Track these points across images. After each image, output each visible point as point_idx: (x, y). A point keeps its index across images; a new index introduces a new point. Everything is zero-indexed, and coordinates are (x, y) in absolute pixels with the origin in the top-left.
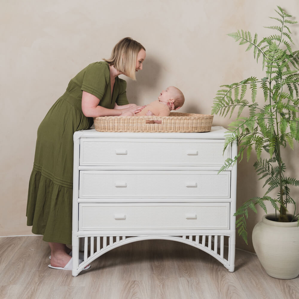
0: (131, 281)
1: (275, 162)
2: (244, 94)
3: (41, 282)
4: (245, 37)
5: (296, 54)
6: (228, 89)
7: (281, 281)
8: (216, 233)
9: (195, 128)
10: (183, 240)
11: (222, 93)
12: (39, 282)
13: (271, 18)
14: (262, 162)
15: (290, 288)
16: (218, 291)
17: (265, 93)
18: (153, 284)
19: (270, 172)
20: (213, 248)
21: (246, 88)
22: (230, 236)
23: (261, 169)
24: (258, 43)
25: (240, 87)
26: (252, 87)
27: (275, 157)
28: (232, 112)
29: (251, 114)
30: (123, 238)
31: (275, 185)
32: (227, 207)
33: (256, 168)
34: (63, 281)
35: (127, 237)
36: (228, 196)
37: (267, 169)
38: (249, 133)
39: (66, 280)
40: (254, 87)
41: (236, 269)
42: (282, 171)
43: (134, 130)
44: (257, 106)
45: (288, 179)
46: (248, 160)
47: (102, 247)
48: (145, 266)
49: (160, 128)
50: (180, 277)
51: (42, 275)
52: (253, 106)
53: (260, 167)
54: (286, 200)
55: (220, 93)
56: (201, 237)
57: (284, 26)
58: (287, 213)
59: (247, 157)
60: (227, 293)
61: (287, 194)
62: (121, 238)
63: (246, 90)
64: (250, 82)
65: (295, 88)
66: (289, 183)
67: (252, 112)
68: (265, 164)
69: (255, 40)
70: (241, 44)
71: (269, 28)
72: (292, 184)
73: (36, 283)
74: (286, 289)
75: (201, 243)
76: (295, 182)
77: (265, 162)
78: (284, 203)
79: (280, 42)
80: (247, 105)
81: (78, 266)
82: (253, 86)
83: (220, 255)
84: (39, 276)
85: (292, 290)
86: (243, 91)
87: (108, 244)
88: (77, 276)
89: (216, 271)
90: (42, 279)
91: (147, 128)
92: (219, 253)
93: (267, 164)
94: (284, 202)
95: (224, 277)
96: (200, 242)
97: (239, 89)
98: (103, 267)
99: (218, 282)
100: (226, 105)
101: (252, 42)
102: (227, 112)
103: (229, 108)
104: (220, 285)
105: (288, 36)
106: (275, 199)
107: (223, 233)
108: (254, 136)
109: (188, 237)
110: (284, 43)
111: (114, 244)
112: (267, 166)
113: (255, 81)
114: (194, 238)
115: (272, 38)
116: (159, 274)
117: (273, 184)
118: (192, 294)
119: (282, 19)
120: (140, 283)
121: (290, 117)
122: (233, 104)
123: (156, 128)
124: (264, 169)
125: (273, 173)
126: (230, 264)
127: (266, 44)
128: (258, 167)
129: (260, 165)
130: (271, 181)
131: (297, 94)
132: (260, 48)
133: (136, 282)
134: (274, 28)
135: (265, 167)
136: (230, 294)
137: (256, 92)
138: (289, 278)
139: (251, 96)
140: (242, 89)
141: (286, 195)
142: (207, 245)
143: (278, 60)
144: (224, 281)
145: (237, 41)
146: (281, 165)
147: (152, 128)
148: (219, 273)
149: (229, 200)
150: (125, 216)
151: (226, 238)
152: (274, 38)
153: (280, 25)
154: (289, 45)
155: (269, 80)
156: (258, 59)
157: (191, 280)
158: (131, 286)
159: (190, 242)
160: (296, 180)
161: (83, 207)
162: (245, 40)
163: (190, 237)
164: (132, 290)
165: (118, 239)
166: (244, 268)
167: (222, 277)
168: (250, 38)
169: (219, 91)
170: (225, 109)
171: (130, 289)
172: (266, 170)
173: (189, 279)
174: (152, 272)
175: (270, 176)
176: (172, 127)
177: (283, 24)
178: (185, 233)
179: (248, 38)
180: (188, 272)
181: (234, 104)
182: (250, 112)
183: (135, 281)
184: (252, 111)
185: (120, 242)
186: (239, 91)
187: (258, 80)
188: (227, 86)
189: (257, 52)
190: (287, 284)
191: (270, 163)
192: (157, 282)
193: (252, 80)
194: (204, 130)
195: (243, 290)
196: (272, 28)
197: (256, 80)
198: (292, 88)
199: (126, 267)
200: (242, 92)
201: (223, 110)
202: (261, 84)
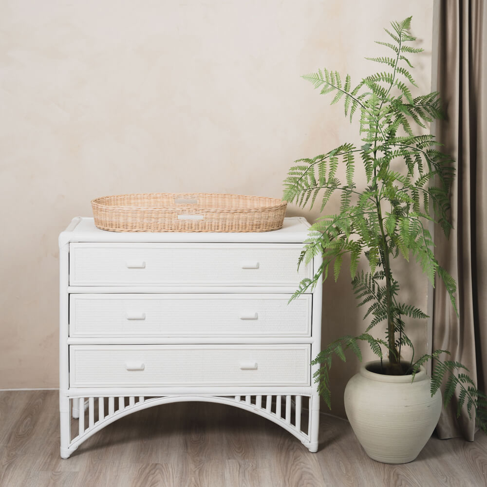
0: (150, 465)
1: (382, 279)
2: (335, 173)
3: (10, 465)
4: (330, 80)
5: (420, 101)
6: (308, 165)
7: (387, 467)
8: (288, 392)
9: (256, 225)
10: (236, 403)
11: (299, 171)
12: (8, 465)
13: (379, 43)
14: (365, 278)
15: (398, 478)
16: (285, 481)
17: (367, 169)
18: (184, 468)
19: (376, 294)
20: (283, 416)
21: (337, 162)
22: (311, 396)
23: (362, 289)
24: (351, 90)
25: (327, 160)
26: (347, 161)
27: (383, 271)
28: (314, 199)
29: (344, 203)
30: (140, 399)
31: (382, 315)
32: (306, 350)
33: (354, 288)
34: (45, 463)
35: (146, 398)
36: (308, 334)
37: (371, 289)
38: (340, 234)
39: (50, 462)
40: (349, 159)
41: (321, 447)
42: (394, 294)
43: (159, 228)
44: (354, 188)
45: (403, 307)
46: (336, 279)
47: (106, 413)
48: (176, 440)
49: (200, 226)
50: (229, 459)
51: (12, 454)
52: (347, 189)
53: (360, 285)
54: (400, 339)
55: (295, 171)
56: (264, 398)
57: (399, 57)
58: (401, 360)
59: (335, 275)
60: (298, 483)
61: (401, 330)
62: (137, 399)
63: (337, 165)
64: (343, 152)
65: (417, 158)
66: (403, 314)
67: (345, 199)
68: (368, 282)
69: (346, 86)
70: (323, 92)
71: (374, 60)
72: (408, 315)
73: (3, 466)
74: (392, 478)
75: (265, 408)
76: (414, 311)
77: (368, 277)
78: (396, 344)
79: (392, 84)
80: (338, 187)
81: (70, 443)
82: (347, 159)
83: (295, 426)
84: (8, 456)
85: (401, 480)
86: (332, 167)
87: (116, 408)
88: (68, 458)
89: (288, 449)
90: (12, 459)
91: (180, 226)
92: (293, 422)
93: (371, 281)
94: (396, 342)
95: (298, 459)
96: (264, 405)
97: (326, 165)
98: (109, 444)
99: (287, 467)
100: (305, 188)
101: (343, 89)
102: (307, 200)
103: (310, 192)
104: (289, 470)
105: (406, 74)
106: (378, 339)
107: (299, 392)
108: (345, 241)
109: (243, 398)
110: (399, 85)
111: (125, 410)
112: (372, 284)
113: (350, 151)
114: (253, 399)
115: (378, 78)
116: (196, 453)
117: (379, 314)
118: (244, 484)
119: (397, 45)
120: (164, 466)
121: (408, 205)
122: (316, 185)
123: (193, 226)
124: (367, 289)
125: (379, 296)
126: (310, 440)
127: (365, 89)
128: (359, 285)
129: (361, 283)
130: (377, 310)
131: (421, 169)
132: (356, 97)
133: (157, 467)
134: (382, 61)
135: (368, 286)
136: (303, 485)
137: (353, 168)
138: (401, 462)
139: (346, 174)
140: (331, 164)
141: (399, 333)
142: (273, 410)
143: (390, 112)
144: (297, 465)
145: (316, 87)
146: (392, 284)
147: (187, 226)
148: (291, 453)
149: (310, 340)
150: (143, 365)
151: (305, 400)
152: (381, 77)
153: (393, 55)
154: (407, 89)
155: (373, 147)
156: (353, 116)
157: (245, 464)
158: (150, 471)
159: (246, 406)
160: (414, 309)
161: (75, 350)
162: (330, 86)
163: (246, 397)
164: (150, 478)
165: (132, 400)
166: (334, 446)
167: (295, 459)
168: (338, 82)
169: (293, 169)
170: (303, 195)
171: (148, 477)
172: (370, 292)
173: (242, 462)
174: (185, 451)
175: (376, 301)
176: (220, 224)
177: (398, 54)
178: (238, 392)
179: (336, 82)
180: (242, 450)
181: (318, 186)
182: (342, 199)
183: (156, 464)
184: (344, 197)
185: (136, 405)
186: (325, 167)
187: (355, 148)
188: (307, 160)
189: (352, 104)
190: (396, 470)
191: (375, 280)
192: (192, 466)
193: (346, 149)
194: (271, 228)
195: (324, 479)
196: (378, 60)
197: (353, 148)
198: (411, 159)
199: (145, 442)
200: (331, 169)
201: (300, 197)
202: (361, 154)
